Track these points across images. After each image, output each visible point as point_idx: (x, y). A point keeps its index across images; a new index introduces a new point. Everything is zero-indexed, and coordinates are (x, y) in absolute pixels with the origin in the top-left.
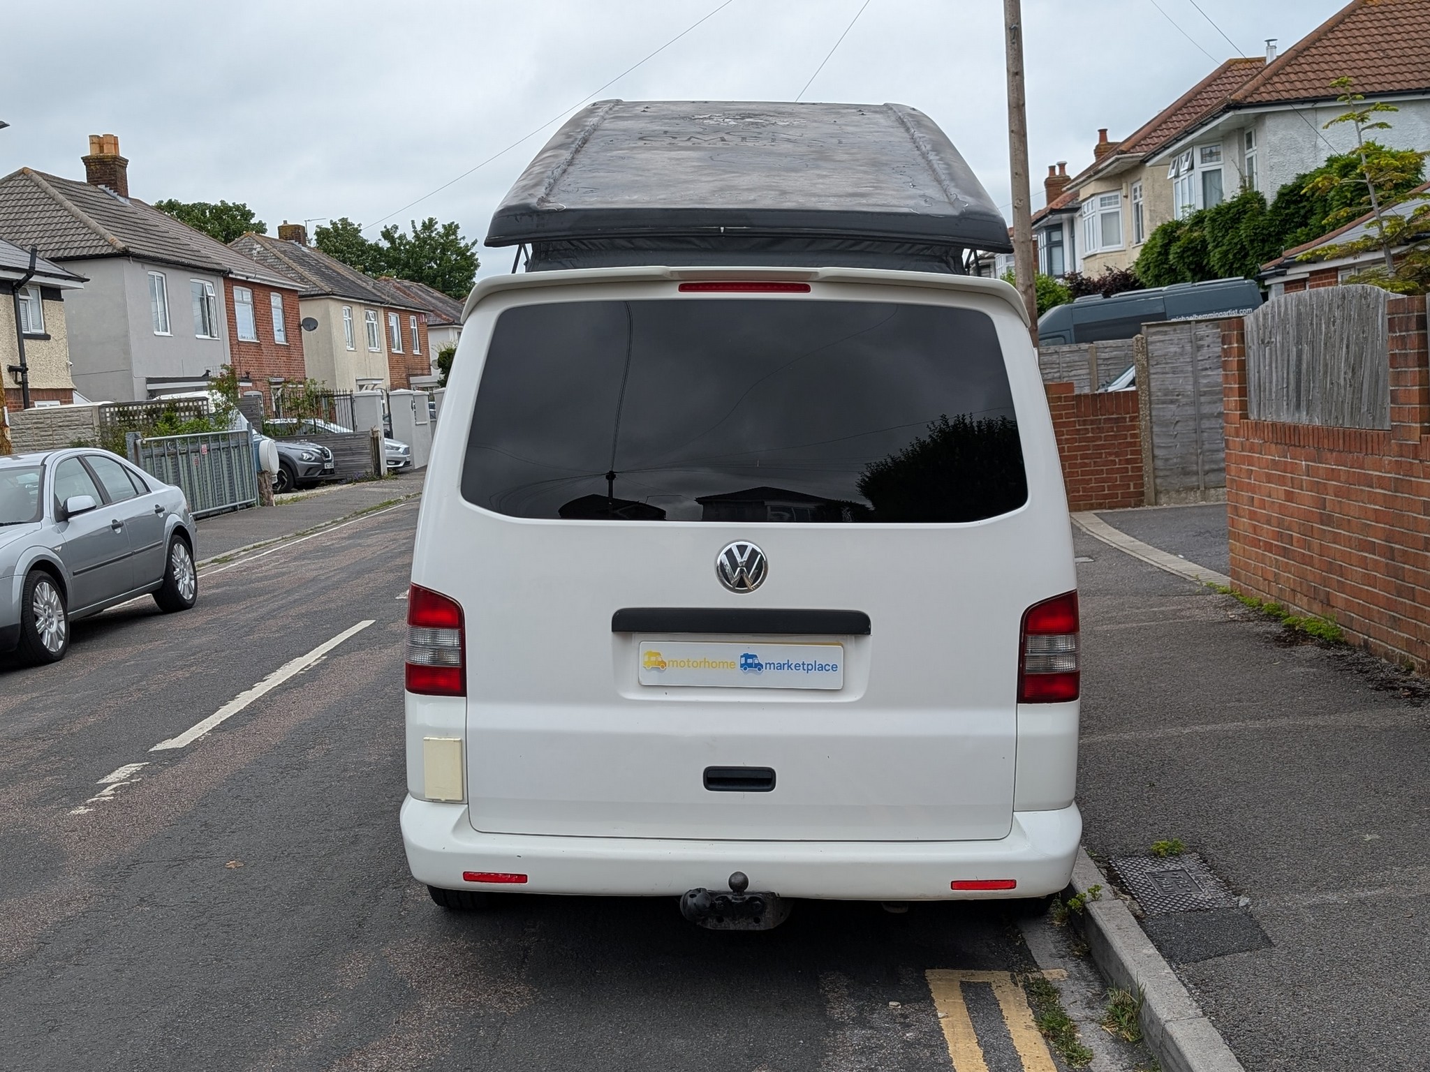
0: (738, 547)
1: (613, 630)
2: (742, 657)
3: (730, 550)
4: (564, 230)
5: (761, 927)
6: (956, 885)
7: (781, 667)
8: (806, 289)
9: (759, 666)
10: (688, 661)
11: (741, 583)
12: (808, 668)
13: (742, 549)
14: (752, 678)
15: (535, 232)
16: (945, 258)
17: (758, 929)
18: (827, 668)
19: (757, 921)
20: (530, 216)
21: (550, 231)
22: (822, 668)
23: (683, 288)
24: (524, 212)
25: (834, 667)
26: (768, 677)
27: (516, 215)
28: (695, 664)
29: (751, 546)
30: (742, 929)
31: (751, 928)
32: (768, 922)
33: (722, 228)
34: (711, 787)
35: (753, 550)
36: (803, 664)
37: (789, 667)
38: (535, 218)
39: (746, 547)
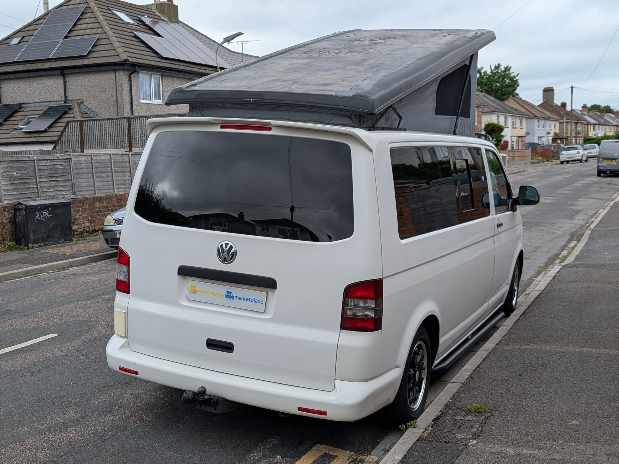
0: (225, 243)
1: (178, 274)
2: (226, 292)
3: (222, 245)
4: (192, 99)
5: (217, 412)
6: (299, 409)
7: (241, 299)
8: (269, 129)
9: (232, 297)
10: (206, 291)
11: (225, 260)
12: (251, 300)
13: (226, 244)
14: (229, 302)
15: (182, 100)
16: (351, 116)
17: (215, 412)
18: (259, 302)
19: (215, 409)
20: (181, 93)
21: (186, 99)
22: (257, 301)
23: (222, 127)
24: (179, 91)
25: (262, 302)
26: (235, 302)
27: (176, 92)
28: (208, 293)
29: (230, 244)
30: (209, 411)
31: (213, 411)
32: (219, 410)
33: (251, 100)
34: (209, 347)
35: (231, 246)
36: (250, 299)
37: (244, 299)
38: (182, 93)
39: (228, 244)
